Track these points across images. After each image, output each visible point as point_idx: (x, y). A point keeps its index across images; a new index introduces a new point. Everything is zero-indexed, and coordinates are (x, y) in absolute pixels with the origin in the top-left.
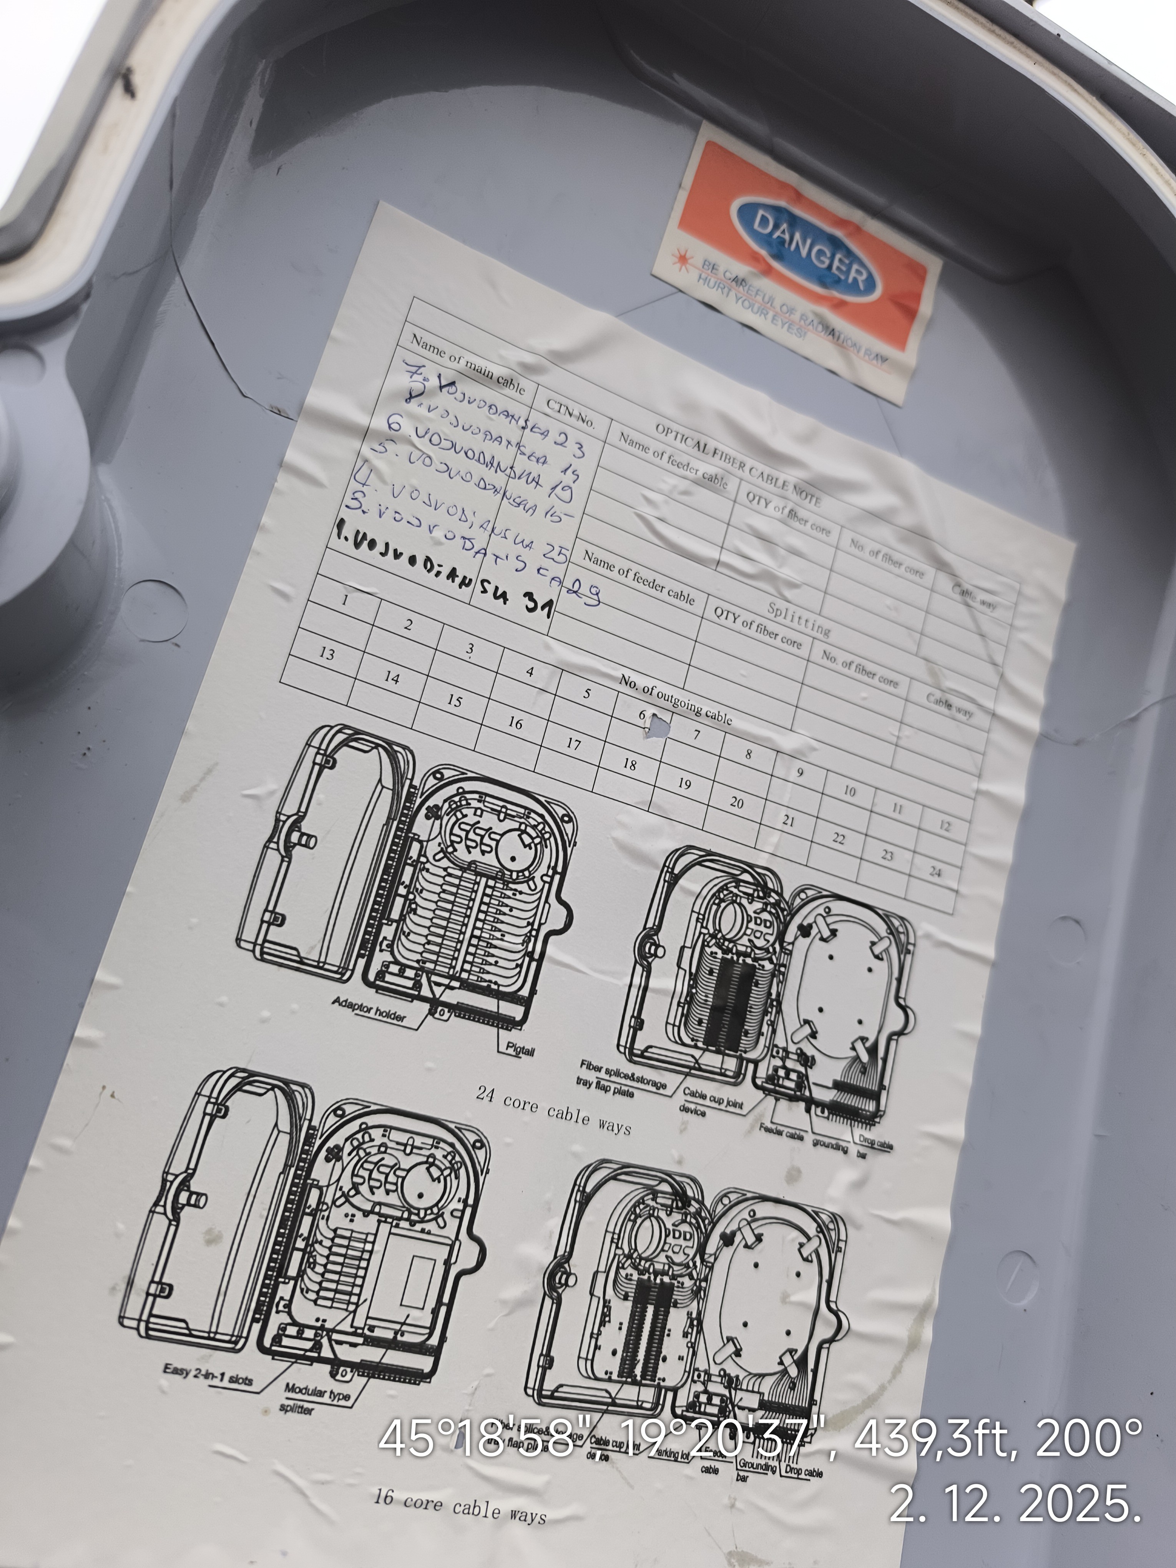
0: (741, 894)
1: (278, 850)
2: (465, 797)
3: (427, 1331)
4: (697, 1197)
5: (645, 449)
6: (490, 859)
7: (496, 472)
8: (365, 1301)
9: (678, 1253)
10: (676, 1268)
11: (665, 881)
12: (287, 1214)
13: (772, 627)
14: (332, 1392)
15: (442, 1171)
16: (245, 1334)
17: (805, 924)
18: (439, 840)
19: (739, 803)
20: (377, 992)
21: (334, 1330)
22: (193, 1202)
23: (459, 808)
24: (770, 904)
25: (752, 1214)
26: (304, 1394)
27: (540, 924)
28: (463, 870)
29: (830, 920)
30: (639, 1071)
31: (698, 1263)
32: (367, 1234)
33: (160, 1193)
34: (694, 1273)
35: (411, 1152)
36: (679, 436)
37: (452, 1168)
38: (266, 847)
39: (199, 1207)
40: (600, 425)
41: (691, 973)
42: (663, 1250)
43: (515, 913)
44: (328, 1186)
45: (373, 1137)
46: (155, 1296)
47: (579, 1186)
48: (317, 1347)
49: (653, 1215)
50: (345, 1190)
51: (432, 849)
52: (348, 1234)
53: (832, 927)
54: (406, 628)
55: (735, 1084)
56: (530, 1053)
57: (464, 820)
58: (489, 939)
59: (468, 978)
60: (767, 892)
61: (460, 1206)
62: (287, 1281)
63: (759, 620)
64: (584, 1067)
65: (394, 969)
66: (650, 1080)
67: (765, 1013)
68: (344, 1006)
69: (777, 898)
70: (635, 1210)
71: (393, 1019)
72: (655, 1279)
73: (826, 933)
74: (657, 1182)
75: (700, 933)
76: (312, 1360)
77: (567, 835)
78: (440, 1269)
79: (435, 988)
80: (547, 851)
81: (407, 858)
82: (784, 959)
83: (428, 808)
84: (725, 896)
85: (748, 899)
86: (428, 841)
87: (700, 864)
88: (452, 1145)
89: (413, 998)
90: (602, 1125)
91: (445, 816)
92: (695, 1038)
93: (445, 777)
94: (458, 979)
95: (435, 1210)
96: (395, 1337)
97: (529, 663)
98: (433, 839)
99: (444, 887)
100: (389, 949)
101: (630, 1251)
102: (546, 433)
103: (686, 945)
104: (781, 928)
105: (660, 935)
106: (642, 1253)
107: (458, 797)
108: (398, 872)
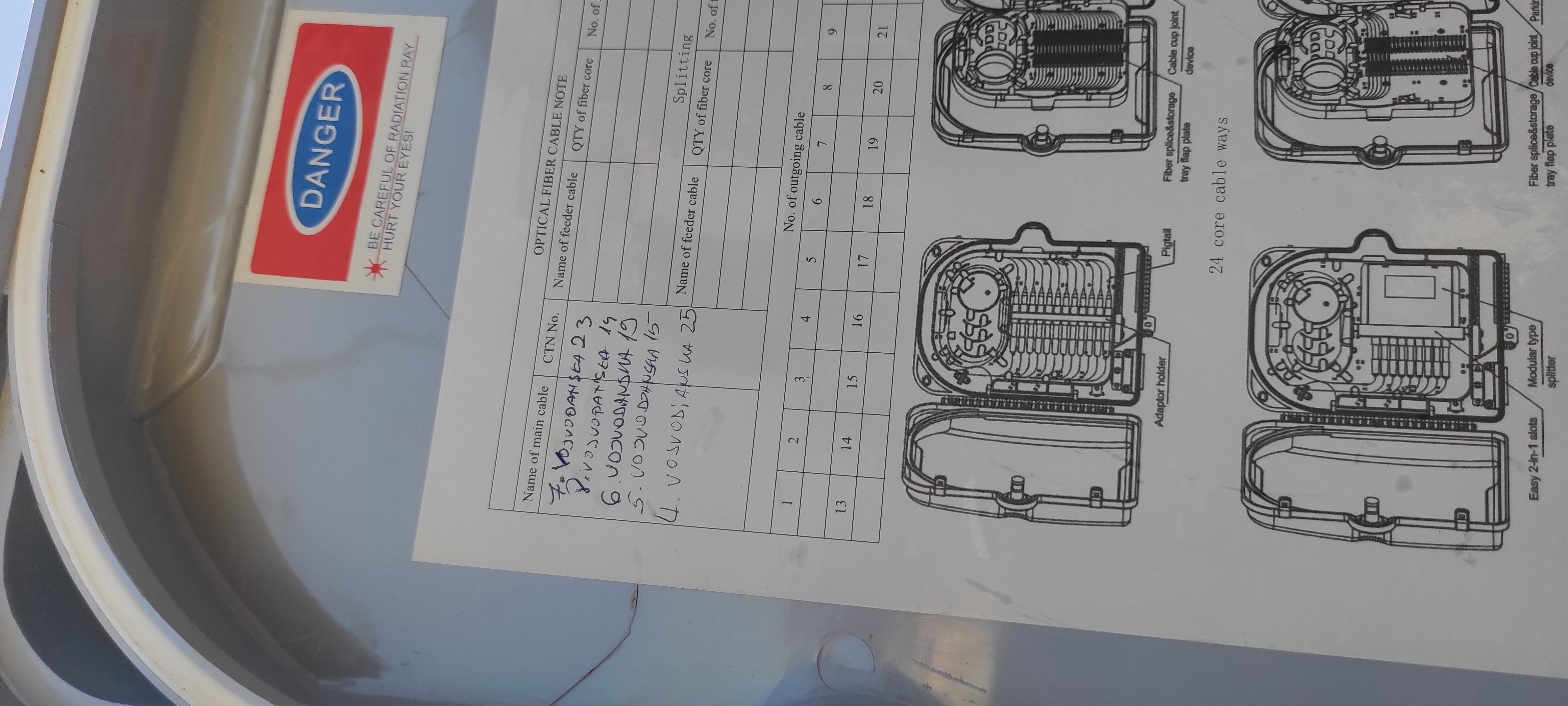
0: (967, 62)
1: (1032, 509)
2: (940, 351)
3: (1455, 268)
4: (1274, 36)
5: (563, 260)
6: (993, 314)
7: (628, 395)
8: (1436, 332)
9: (1334, 42)
10: (1349, 41)
11: (973, 141)
12: (1368, 422)
13: (697, 95)
14: (1530, 344)
15: (1299, 290)
16: (1489, 435)
18: (987, 366)
19: (878, 86)
20: (1143, 389)
21: (1471, 355)
22: (1374, 509)
23: (952, 355)
24: (969, 31)
26: (1536, 368)
27: (1044, 252)
28: (1009, 337)
30: (1162, 123)
31: (1340, 19)
32: (1373, 345)
33: (1373, 540)
34: (1350, 21)
35: (1287, 322)
36: (541, 231)
37: (1294, 280)
38: (1032, 520)
39: (1378, 503)
40: (552, 308)
41: (1057, 95)
42: (1333, 58)
43: (1038, 279)
44: (1334, 391)
45: (1280, 361)
46: (1469, 523)
47: (1287, 155)
48: (1489, 366)
49: (1301, 76)
50: (1334, 375)
51: (996, 370)
52: (1376, 363)
54: (797, 443)
55: (1155, 25)
56: (1168, 233)
57: (963, 348)
58: (1069, 297)
59: (1111, 308)
60: (958, 39)
61: (1329, 264)
62: (1431, 408)
63: (694, 110)
65: (1117, 378)
66: (1169, 110)
67: (1077, 11)
68: (1162, 415)
69: (962, 26)
70: (1299, 95)
71: (1164, 368)
72: (1364, 59)
74: (1268, 80)
75: (1015, 94)
76: (1503, 368)
77: (952, 247)
78: (1393, 270)
79: (1127, 336)
80: (973, 262)
81: (1011, 391)
83: (960, 383)
84: (972, 79)
85: (970, 55)
86: (990, 375)
87: (947, 111)
88: (1272, 286)
89: (1140, 355)
90: (1223, 147)
91: (963, 365)
92: (1118, 75)
93: (926, 374)
94: (1113, 317)
95: (1337, 287)
96: (1467, 297)
97: (798, 322)
98: (987, 371)
99: (1030, 350)
100: (1100, 387)
101: (1340, 91)
102: (578, 358)
103: (1030, 106)
104: (990, 15)
105: (1026, 133)
106: (1341, 78)
107: (942, 358)
108: (1026, 395)
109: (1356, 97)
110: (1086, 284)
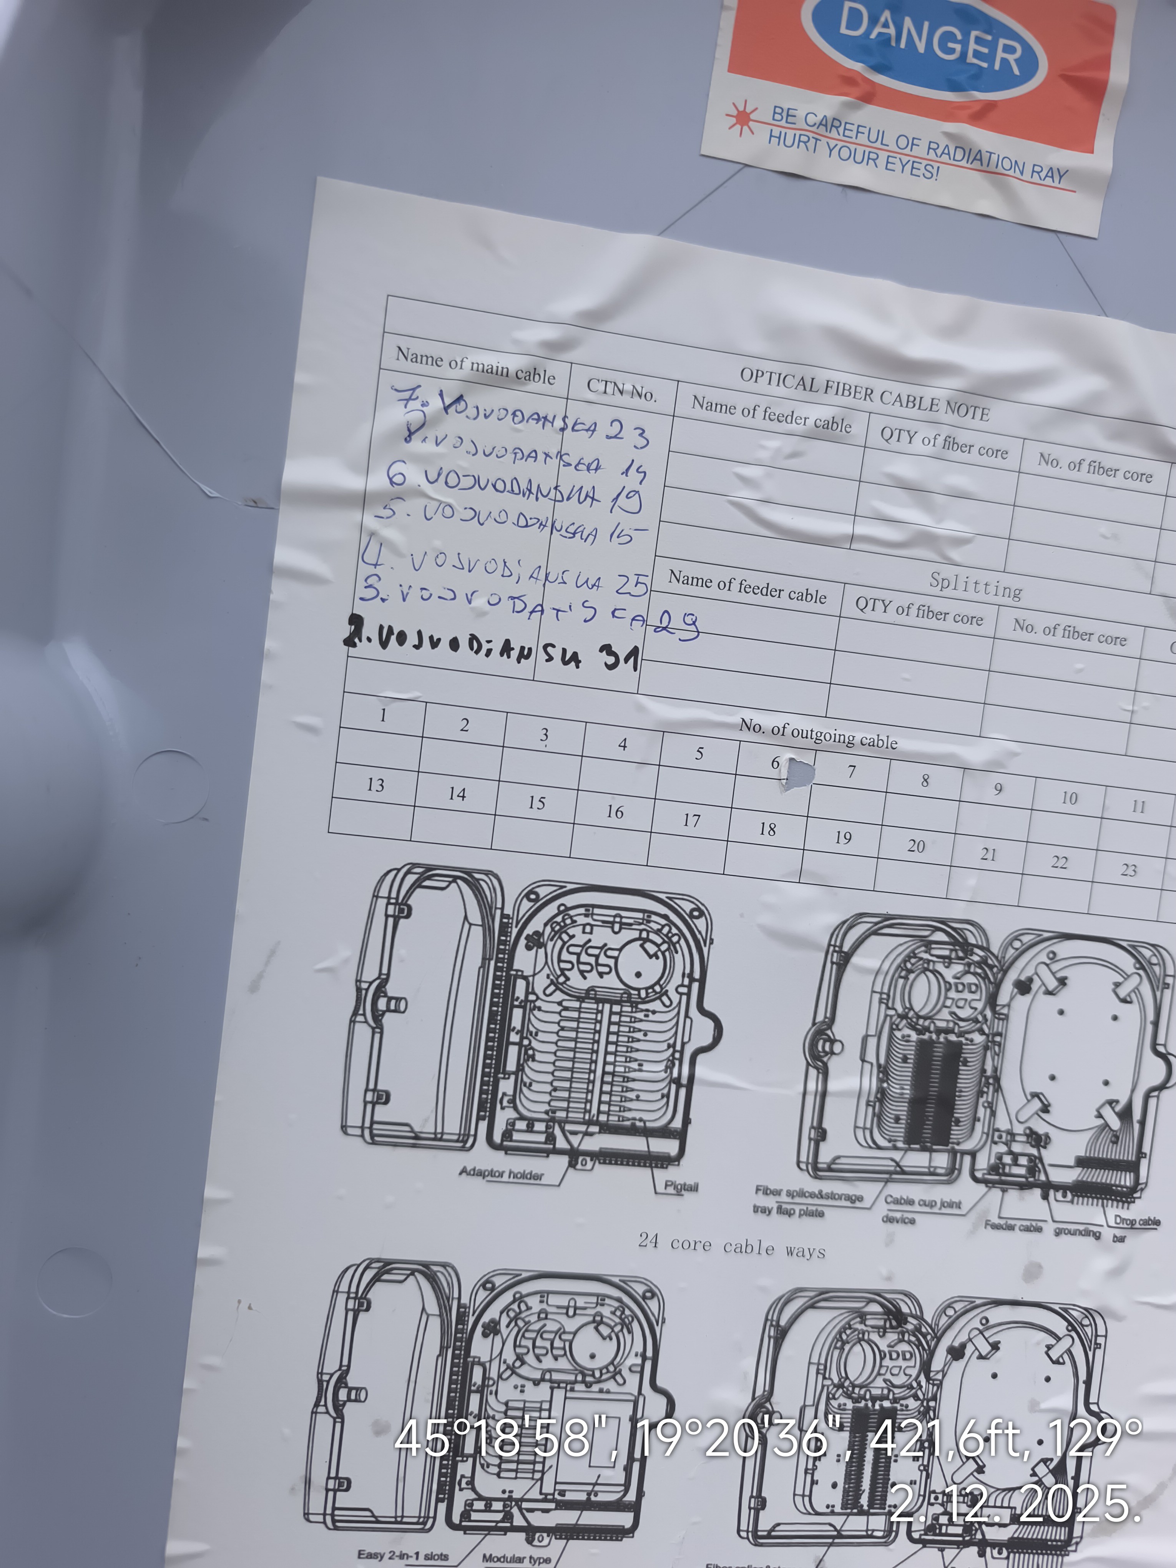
0: (934, 959)
1: (366, 1022)
2: (568, 915)
3: (623, 1488)
4: (914, 1312)
5: (730, 410)
6: (611, 981)
7: (537, 499)
8: (551, 1467)
9: (897, 1375)
10: (896, 1391)
11: (832, 963)
12: (452, 1394)
13: (938, 605)
14: (531, 1557)
15: (612, 1328)
16: (432, 1514)
17: (1023, 978)
18: (546, 971)
19: (918, 846)
20: (506, 1154)
21: (523, 1500)
22: (353, 1397)
23: (563, 929)
24: (975, 963)
25: (984, 1321)
26: (503, 1562)
27: (683, 1044)
28: (581, 999)
29: (1055, 967)
30: (827, 1187)
31: (923, 1383)
32: (541, 1402)
33: (318, 1394)
34: (919, 1393)
35: (575, 1314)
36: (775, 378)
37: (623, 1324)
38: (352, 1022)
39: (360, 1401)
40: (664, 393)
41: (879, 1066)
42: (879, 1374)
43: (650, 1036)
44: (491, 1361)
45: (530, 1305)
46: (335, 1491)
47: (772, 1320)
48: (508, 1517)
49: (864, 1340)
50: (510, 1361)
51: (541, 983)
52: (521, 1405)
53: (1059, 975)
54: (462, 730)
55: (949, 1182)
56: (694, 1188)
57: (571, 942)
58: (625, 1072)
59: (608, 1120)
60: (967, 948)
61: (639, 1361)
62: (465, 1459)
63: (919, 600)
64: (760, 1193)
65: (521, 1125)
66: (843, 1194)
67: (980, 1093)
68: (473, 1175)
69: (981, 953)
70: (841, 1336)
71: (530, 1179)
72: (873, 1405)
73: (1052, 984)
74: (864, 1304)
75: (886, 1016)
76: (505, 1531)
77: (700, 932)
78: (626, 1426)
79: (571, 1137)
80: (678, 957)
81: (513, 1000)
82: (998, 1026)
83: (528, 938)
84: (913, 965)
85: (944, 963)
86: (534, 975)
87: (875, 933)
88: (619, 1300)
89: (548, 1153)
90: (790, 1252)
91: (549, 942)
92: (893, 1138)
93: (541, 896)
94: (597, 1123)
95: (611, 1368)
96: (589, 1499)
97: (620, 734)
98: (539, 972)
99: (563, 1024)
100: (512, 1105)
101: (840, 1380)
102: (592, 428)
103: (869, 1033)
104: (991, 989)
105: (834, 1028)
106: (855, 1381)
107: (561, 917)
108: (506, 1018)
109: (831, 1396)
110: (640, 1093)
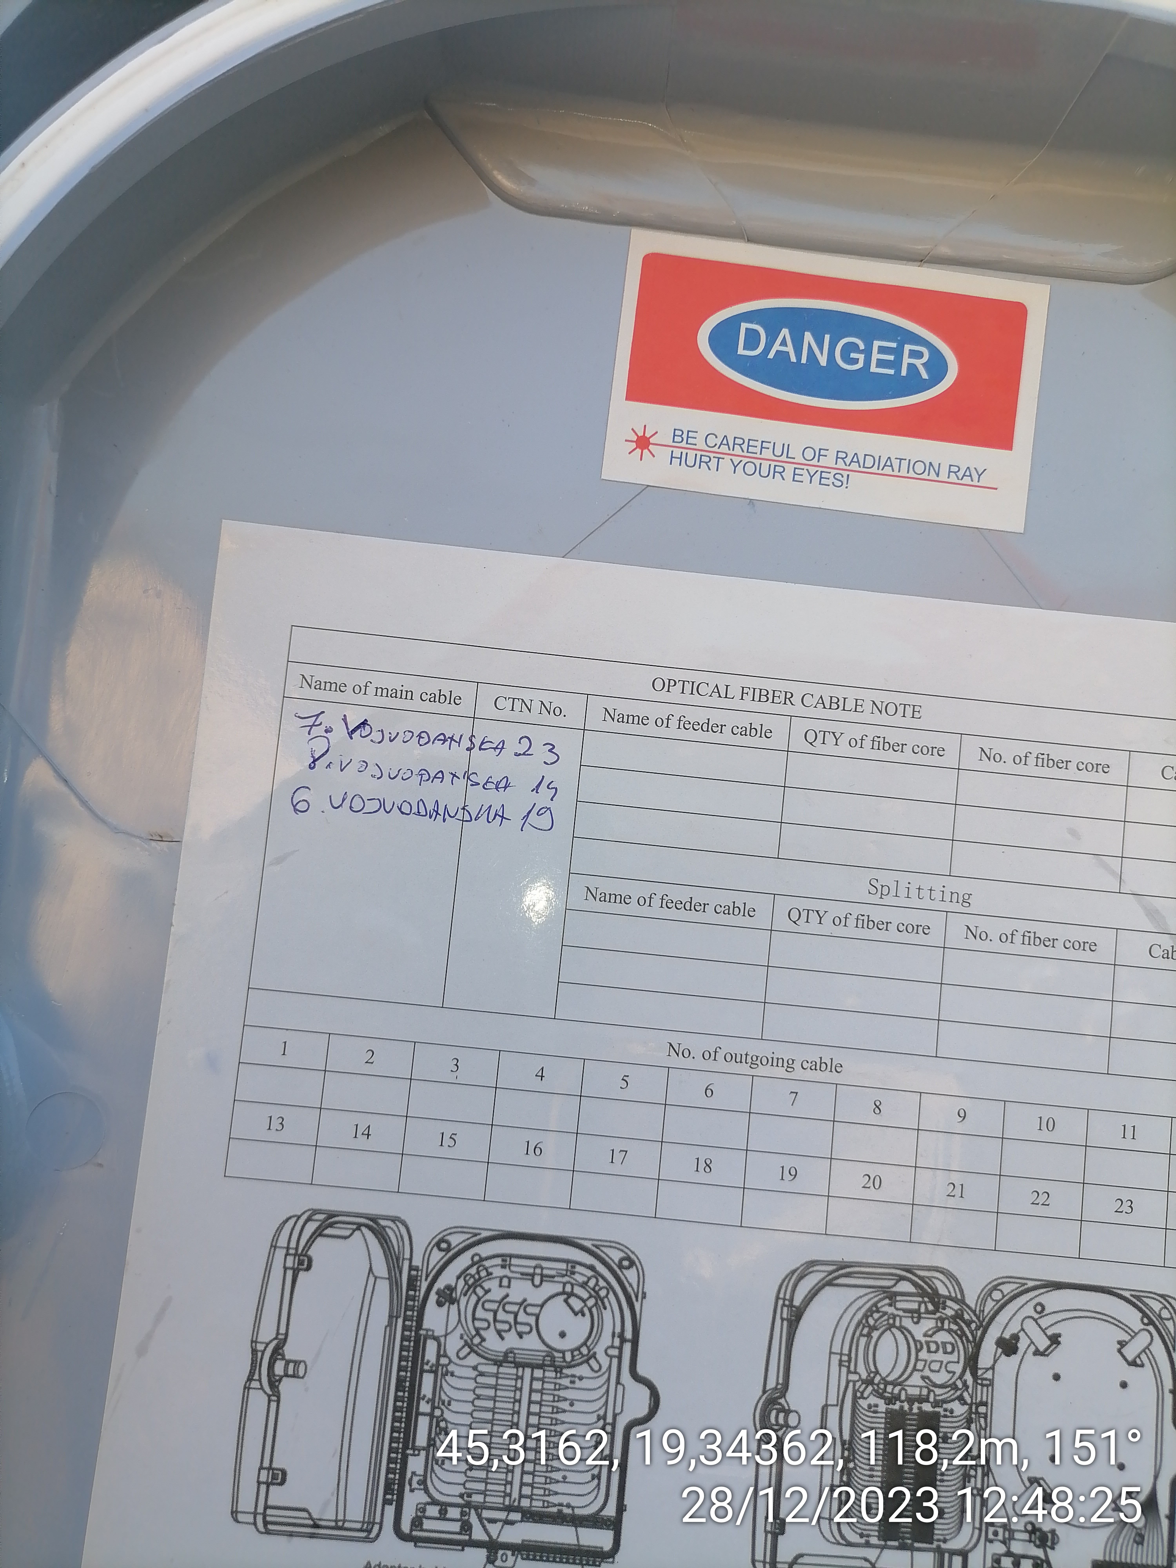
0: (901, 1313)
1: (262, 1388)
2: (484, 1266)
5: (642, 721)
6: (531, 1342)
7: (444, 820)
11: (782, 1319)
13: (877, 914)
17: (1007, 1336)
18: (460, 1330)
19: (874, 1182)
20: (415, 1546)
23: (478, 1282)
24: (947, 1318)
27: (615, 1416)
28: (498, 1363)
29: (1044, 1322)
38: (247, 1388)
40: (573, 709)
41: (843, 1443)
43: (578, 1406)
51: (453, 1344)
53: (1050, 1332)
54: (367, 1063)
59: (531, 1506)
60: (937, 1301)
63: (856, 910)
65: (433, 1511)
67: (966, 1477)
69: (956, 1307)
73: (1043, 1343)
75: (848, 1381)
77: (631, 1285)
79: (489, 1526)
80: (607, 1314)
81: (423, 1364)
82: (981, 1394)
84: (876, 1321)
85: (912, 1317)
86: (446, 1336)
87: (830, 1284)
89: (463, 1545)
91: (462, 1297)
92: (865, 1532)
93: (454, 1245)
94: (518, 1509)
97: (537, 1063)
98: (452, 1331)
99: (478, 1391)
100: (422, 1487)
102: (500, 746)
103: (829, 1403)
104: (970, 1350)
105: (788, 1396)
107: (475, 1267)
108: (416, 1384)
110: (567, 1474)
